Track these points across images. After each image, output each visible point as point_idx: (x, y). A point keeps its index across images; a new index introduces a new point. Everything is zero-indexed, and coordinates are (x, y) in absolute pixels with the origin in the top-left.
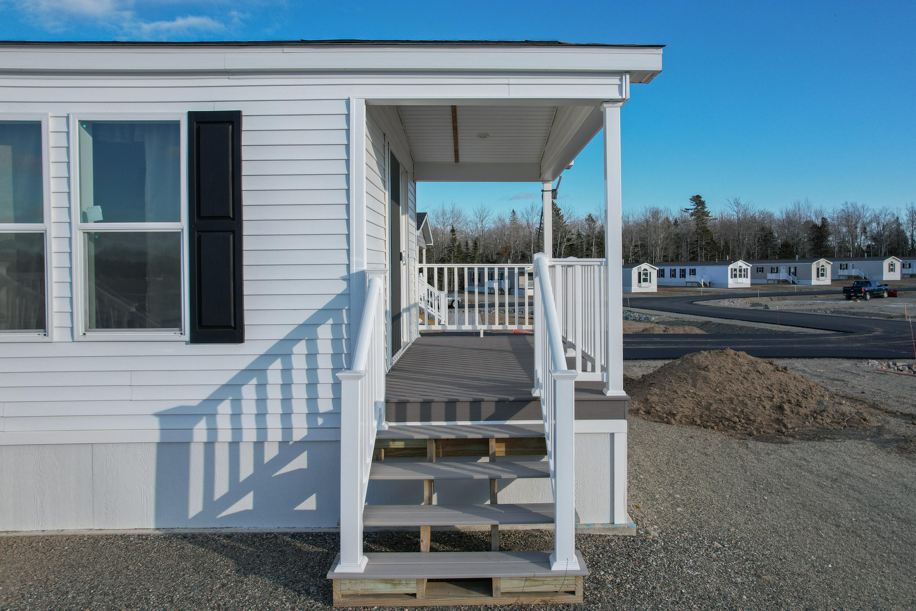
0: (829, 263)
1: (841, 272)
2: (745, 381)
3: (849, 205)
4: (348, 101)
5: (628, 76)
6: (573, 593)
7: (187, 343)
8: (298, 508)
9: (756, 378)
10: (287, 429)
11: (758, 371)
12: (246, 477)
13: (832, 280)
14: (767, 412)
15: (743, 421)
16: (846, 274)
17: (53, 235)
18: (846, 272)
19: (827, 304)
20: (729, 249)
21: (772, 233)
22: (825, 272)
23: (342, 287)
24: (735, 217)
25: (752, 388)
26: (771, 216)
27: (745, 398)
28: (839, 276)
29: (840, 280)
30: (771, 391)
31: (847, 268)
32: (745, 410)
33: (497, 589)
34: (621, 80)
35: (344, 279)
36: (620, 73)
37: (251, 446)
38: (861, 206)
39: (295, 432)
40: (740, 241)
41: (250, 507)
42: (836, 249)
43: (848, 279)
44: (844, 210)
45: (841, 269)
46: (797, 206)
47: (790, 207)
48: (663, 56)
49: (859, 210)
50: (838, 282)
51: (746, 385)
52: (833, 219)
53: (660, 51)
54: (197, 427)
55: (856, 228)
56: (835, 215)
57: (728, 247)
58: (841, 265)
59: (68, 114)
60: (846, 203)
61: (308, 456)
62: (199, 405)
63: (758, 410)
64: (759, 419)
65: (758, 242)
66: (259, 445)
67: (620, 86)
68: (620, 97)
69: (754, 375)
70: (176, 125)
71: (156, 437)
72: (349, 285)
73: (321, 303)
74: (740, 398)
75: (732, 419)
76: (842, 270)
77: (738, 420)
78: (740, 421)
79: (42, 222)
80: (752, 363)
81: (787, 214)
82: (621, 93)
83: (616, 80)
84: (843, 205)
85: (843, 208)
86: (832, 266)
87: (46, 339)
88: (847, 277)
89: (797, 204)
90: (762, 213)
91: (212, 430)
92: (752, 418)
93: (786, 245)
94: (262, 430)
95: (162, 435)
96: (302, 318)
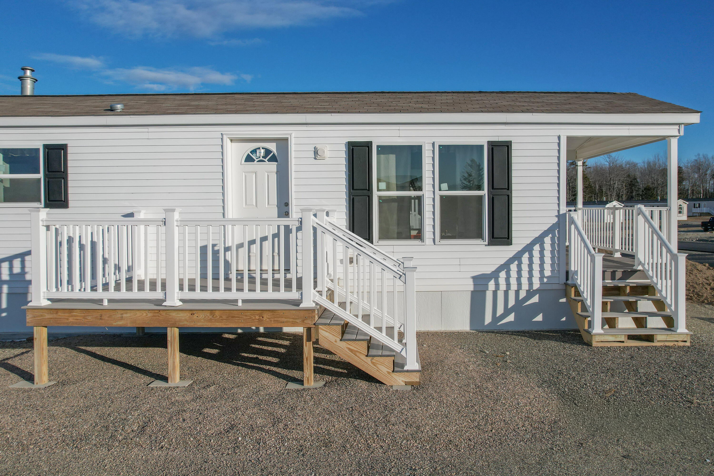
0: (686, 203)
1: (694, 210)
2: (691, 275)
3: (701, 156)
4: (559, 137)
5: (683, 125)
6: (685, 341)
7: (486, 245)
8: (533, 320)
9: (698, 273)
10: (531, 284)
11: (698, 270)
12: (511, 306)
13: (688, 217)
14: (709, 292)
15: (696, 296)
16: (699, 212)
17: (426, 197)
18: (698, 210)
19: (690, 235)
20: (603, 192)
21: (636, 179)
22: (682, 210)
23: (556, 220)
24: (608, 166)
25: (696, 279)
26: (635, 165)
27: (694, 284)
28: (693, 213)
29: (694, 216)
30: (708, 280)
31: (699, 207)
32: (695, 290)
33: (656, 339)
34: (679, 127)
35: (556, 216)
36: (679, 124)
37: (514, 292)
38: (711, 157)
39: (534, 285)
40: (611, 185)
41: (513, 320)
42: (689, 192)
43: (700, 216)
44: (696, 160)
45: (694, 207)
46: (657, 157)
47: (651, 158)
48: (700, 116)
49: (709, 160)
50: (692, 218)
51: (692, 277)
52: (687, 167)
53: (699, 114)
54: (490, 283)
55: (706, 174)
56: (689, 165)
57: (602, 190)
58: (694, 204)
59: (434, 142)
60: (699, 155)
61: (539, 297)
62: (491, 273)
63: (704, 290)
64: (705, 295)
65: (626, 186)
66: (517, 293)
67: (679, 130)
68: (679, 135)
69: (695, 271)
70: (482, 147)
71: (471, 288)
72: (559, 219)
73: (546, 228)
74: (691, 284)
75: (689, 295)
76: (695, 209)
77: (693, 295)
78: (694, 296)
79: (422, 190)
80: (693, 265)
81: (649, 163)
82: (679, 133)
83: (677, 127)
84: (696, 156)
85: (696, 159)
86: (688, 206)
87: (423, 244)
88: (700, 214)
89: (657, 156)
90: (628, 163)
91: (497, 285)
92: (700, 294)
93: (647, 189)
94: (519, 284)
95: (474, 288)
96: (537, 234)
